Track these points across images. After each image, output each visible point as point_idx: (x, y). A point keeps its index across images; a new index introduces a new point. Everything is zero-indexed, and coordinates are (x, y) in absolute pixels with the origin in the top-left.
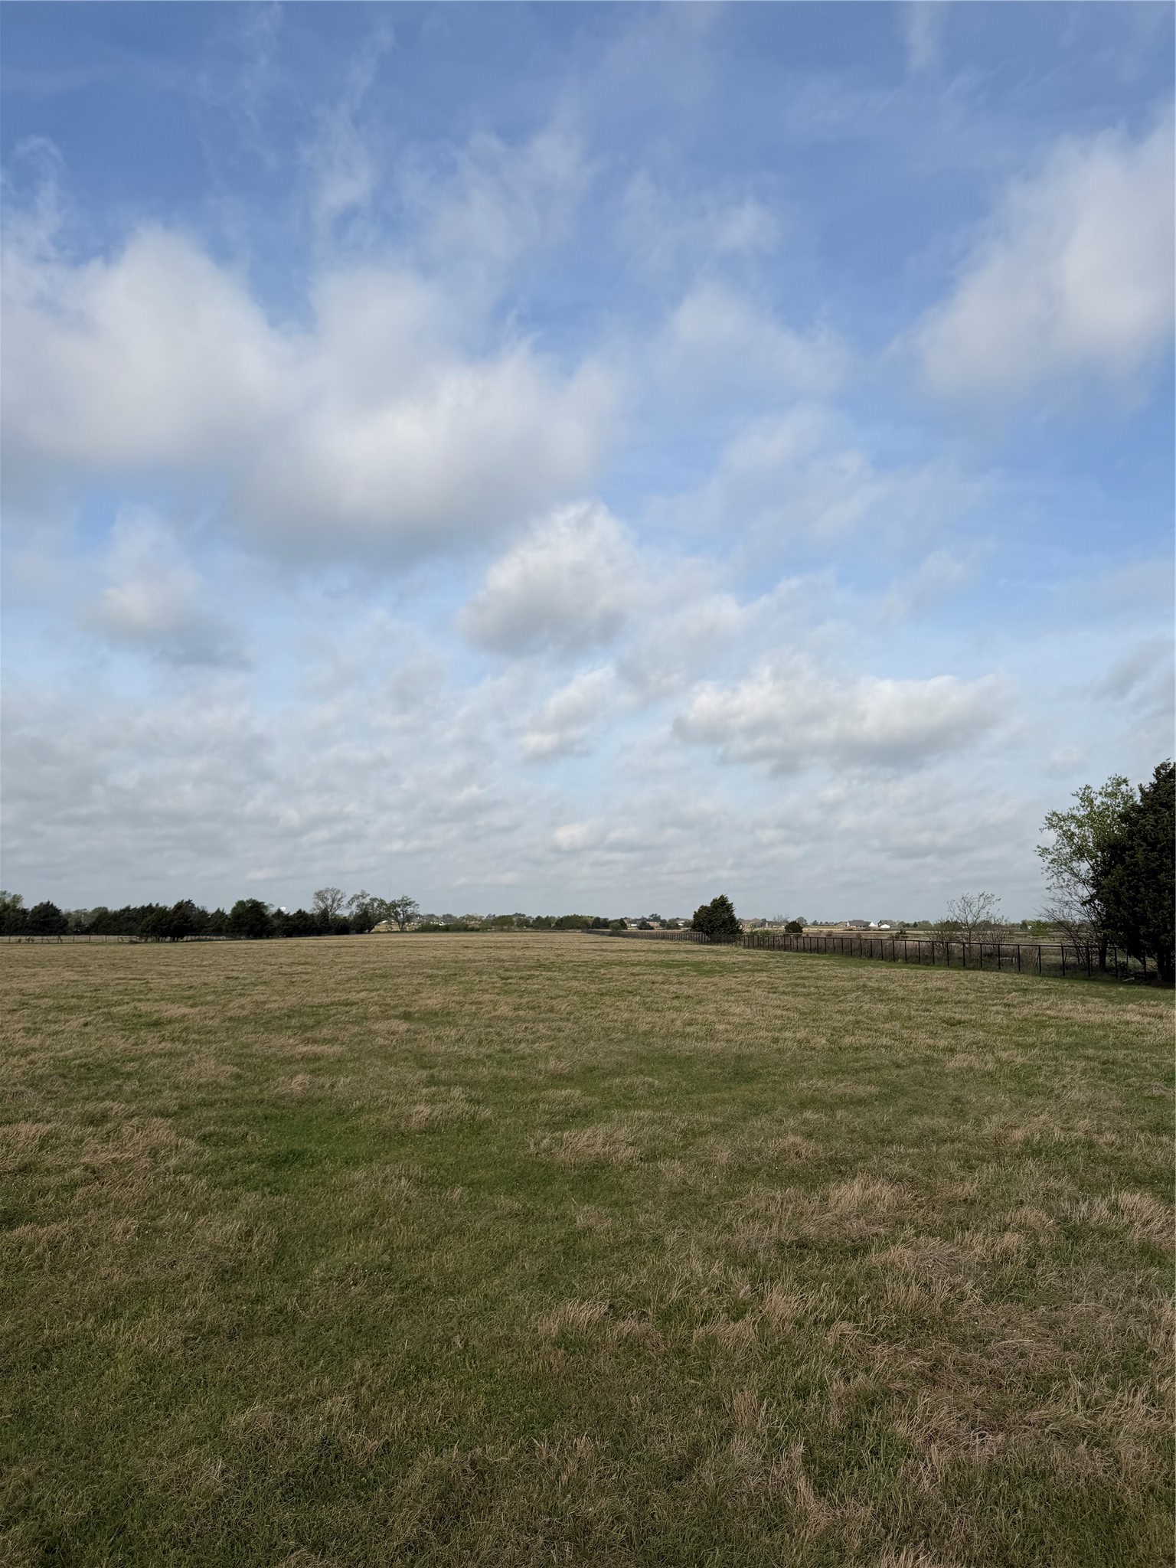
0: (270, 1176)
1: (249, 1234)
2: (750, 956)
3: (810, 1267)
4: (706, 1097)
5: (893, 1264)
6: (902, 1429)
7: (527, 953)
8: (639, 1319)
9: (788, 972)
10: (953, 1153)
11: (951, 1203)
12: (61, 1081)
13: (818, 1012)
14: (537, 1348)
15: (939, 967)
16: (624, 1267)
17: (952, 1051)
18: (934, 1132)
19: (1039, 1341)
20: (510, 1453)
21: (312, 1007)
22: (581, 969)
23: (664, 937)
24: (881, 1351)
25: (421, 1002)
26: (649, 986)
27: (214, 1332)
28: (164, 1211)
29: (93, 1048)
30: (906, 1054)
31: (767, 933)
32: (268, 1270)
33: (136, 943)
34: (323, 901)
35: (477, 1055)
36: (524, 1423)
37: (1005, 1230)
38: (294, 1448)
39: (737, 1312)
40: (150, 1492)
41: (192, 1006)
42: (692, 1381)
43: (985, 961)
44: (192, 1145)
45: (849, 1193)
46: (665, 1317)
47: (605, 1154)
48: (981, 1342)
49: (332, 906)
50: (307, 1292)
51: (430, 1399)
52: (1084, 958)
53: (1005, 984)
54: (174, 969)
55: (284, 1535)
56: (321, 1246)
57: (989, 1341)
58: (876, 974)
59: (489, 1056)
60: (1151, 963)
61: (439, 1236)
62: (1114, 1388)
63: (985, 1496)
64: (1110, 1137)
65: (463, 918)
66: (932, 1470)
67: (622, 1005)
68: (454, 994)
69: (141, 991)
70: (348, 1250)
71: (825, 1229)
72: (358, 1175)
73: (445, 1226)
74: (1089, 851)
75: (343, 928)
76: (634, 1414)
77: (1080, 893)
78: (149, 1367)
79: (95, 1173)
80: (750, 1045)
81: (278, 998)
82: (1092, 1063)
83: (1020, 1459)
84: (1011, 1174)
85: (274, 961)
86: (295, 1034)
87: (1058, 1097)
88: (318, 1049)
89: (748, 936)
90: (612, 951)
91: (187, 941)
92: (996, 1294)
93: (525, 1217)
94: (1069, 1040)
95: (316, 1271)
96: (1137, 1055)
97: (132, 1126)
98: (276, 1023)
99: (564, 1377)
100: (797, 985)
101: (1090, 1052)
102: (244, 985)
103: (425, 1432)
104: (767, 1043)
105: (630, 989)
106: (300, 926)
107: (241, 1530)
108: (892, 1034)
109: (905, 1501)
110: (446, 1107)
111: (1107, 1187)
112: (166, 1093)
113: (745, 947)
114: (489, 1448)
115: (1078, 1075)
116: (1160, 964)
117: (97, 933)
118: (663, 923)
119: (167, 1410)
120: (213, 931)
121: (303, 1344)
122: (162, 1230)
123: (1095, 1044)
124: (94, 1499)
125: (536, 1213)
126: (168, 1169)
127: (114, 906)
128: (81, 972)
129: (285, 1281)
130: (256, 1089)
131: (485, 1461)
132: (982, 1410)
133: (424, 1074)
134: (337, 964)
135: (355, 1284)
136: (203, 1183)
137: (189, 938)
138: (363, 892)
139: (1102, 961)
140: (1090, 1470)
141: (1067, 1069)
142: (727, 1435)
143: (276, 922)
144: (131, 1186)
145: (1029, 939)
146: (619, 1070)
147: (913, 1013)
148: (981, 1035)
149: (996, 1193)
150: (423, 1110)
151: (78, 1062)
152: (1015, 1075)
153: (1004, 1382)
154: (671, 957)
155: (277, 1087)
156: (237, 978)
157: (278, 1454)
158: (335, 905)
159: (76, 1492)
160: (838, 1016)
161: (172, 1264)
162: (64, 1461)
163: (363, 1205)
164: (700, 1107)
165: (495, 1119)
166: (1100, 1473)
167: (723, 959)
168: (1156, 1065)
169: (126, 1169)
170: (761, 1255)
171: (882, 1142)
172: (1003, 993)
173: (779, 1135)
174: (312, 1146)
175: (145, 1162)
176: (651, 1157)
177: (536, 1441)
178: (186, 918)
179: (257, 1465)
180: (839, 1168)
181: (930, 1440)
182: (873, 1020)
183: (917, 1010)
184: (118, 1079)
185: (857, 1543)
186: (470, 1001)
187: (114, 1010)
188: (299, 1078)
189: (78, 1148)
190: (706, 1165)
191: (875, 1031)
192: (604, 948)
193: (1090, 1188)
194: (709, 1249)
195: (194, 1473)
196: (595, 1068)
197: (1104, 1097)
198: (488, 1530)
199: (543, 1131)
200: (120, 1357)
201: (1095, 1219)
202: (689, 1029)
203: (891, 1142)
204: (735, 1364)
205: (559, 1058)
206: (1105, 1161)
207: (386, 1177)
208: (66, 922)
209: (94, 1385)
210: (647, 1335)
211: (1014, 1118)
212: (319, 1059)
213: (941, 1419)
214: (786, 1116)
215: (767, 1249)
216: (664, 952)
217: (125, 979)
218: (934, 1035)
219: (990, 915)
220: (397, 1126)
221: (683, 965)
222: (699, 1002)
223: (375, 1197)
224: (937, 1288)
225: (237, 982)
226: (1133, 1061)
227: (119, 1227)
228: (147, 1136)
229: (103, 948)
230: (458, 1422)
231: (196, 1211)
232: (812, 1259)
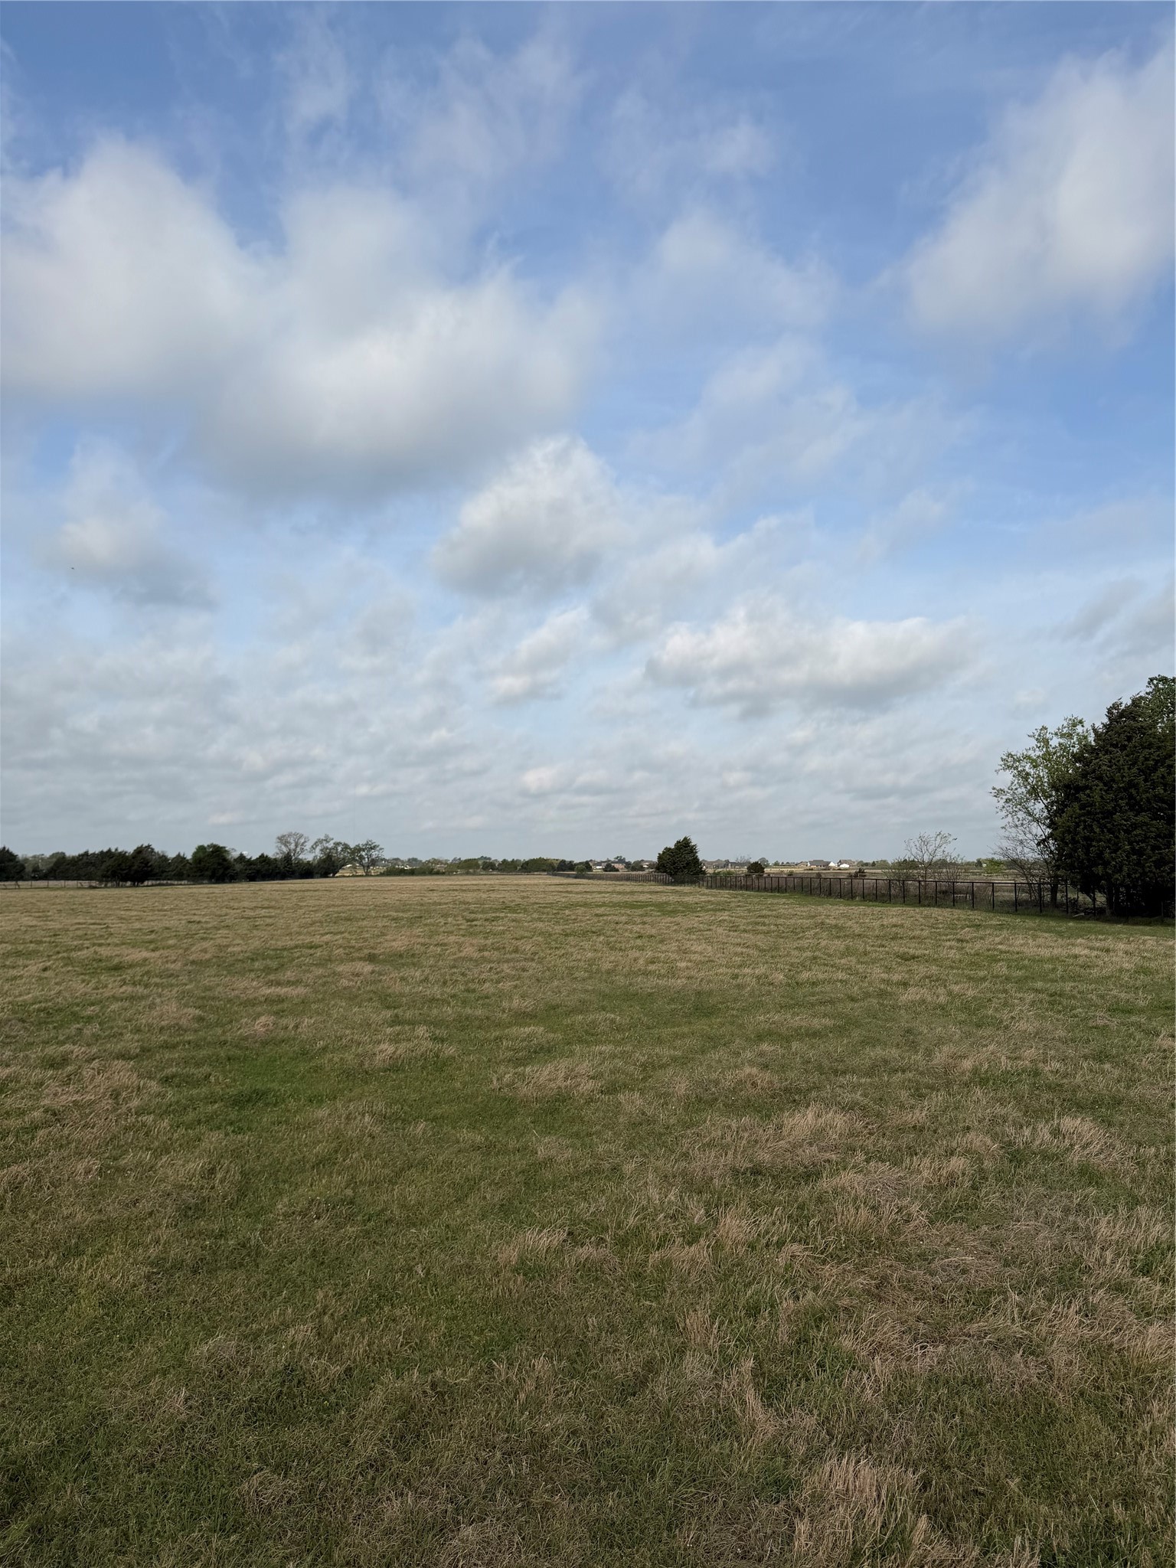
0: (233, 1115)
1: (212, 1171)
2: (713, 896)
3: (763, 1192)
4: (666, 1032)
5: (843, 1188)
6: (847, 1343)
7: (493, 895)
8: (598, 1245)
9: (749, 911)
10: (904, 1083)
11: (901, 1130)
12: (20, 1025)
13: (777, 949)
14: (497, 1274)
15: (895, 904)
16: (584, 1196)
17: (905, 984)
18: (886, 1062)
19: (981, 1258)
20: (469, 1374)
21: (277, 950)
22: (546, 910)
23: (628, 879)
24: (830, 1270)
25: (386, 945)
26: (613, 926)
27: (178, 1265)
28: (127, 1151)
29: (52, 992)
30: (860, 988)
31: (729, 873)
32: (231, 1206)
33: (95, 888)
34: (287, 846)
35: (442, 995)
36: (484, 1346)
37: (952, 1154)
38: (257, 1374)
39: (692, 1237)
40: (114, 1421)
41: (153, 950)
42: (648, 1303)
43: (940, 898)
44: (154, 1086)
45: (802, 1121)
46: (622, 1242)
47: (566, 1087)
48: (926, 1260)
49: (295, 850)
50: (270, 1225)
51: (392, 1325)
52: (1037, 894)
53: (958, 920)
54: (135, 913)
55: (247, 1458)
56: (284, 1182)
57: (934, 1259)
58: (834, 911)
59: (453, 996)
60: (1101, 899)
61: (402, 1170)
62: (1050, 1300)
63: (925, 1404)
64: (1056, 1065)
65: (429, 861)
66: (875, 1380)
67: (586, 945)
68: (419, 936)
69: (101, 936)
70: (311, 1185)
71: (778, 1156)
72: (322, 1113)
73: (408, 1160)
74: (1043, 791)
75: (307, 872)
76: (590, 1335)
77: (1034, 831)
78: (112, 1302)
79: (55, 1116)
80: (709, 981)
81: (241, 942)
82: (1040, 995)
83: (959, 1368)
84: (960, 1101)
85: (236, 905)
86: (258, 977)
87: (1006, 1027)
88: (282, 991)
89: (711, 877)
90: (577, 893)
91: (147, 886)
92: (942, 1214)
93: (488, 1149)
94: (1019, 973)
95: (280, 1206)
96: (1083, 987)
97: (93, 1069)
98: (239, 966)
99: (524, 1302)
100: (757, 923)
101: (1039, 985)
102: (207, 929)
103: (387, 1356)
104: (727, 979)
105: (594, 929)
106: (263, 870)
107: (205, 1454)
108: (848, 969)
109: (848, 1410)
110: (410, 1045)
111: (1050, 1112)
112: (128, 1036)
113: (707, 888)
114: (449, 1370)
115: (1027, 1006)
116: (1109, 900)
117: (56, 878)
118: (628, 865)
119: (130, 1343)
120: (174, 875)
121: (266, 1276)
122: (124, 1170)
123: (1044, 977)
124: (58, 1429)
125: (499, 1146)
126: (130, 1110)
127: (72, 851)
128: (39, 917)
129: (249, 1216)
130: (219, 1031)
131: (445, 1383)
132: (925, 1323)
133: (388, 1014)
134: (301, 907)
135: (318, 1218)
136: (166, 1123)
137: (150, 883)
138: (327, 836)
139: (1054, 897)
140: (1025, 1377)
141: (1016, 1001)
142: (681, 1352)
143: (238, 867)
144: (92, 1128)
145: (984, 877)
146: (582, 1008)
147: (868, 948)
148: (934, 969)
149: (944, 1120)
150: (388, 1048)
151: (37, 1006)
152: (966, 1007)
153: (946, 1297)
154: (636, 898)
155: (240, 1028)
156: (199, 922)
157: (242, 1381)
158: (298, 849)
159: (40, 1423)
160: (796, 953)
161: (135, 1202)
162: (28, 1393)
163: (327, 1142)
164: (660, 1041)
165: (459, 1056)
166: (1035, 1379)
167: (686, 899)
168: (1102, 997)
169: (87, 1111)
170: (716, 1181)
171: (836, 1072)
172: (956, 929)
173: (736, 1067)
174: (275, 1086)
175: (107, 1103)
176: (612, 1089)
177: (495, 1363)
178: (146, 862)
179: (221, 1392)
180: (793, 1097)
181: (872, 1354)
182: (830, 956)
183: (873, 946)
184: (78, 1023)
185: (803, 1449)
186: (436, 943)
187: (73, 954)
188: (263, 1019)
189: (38, 1091)
190: (665, 1097)
191: (832, 966)
192: (569, 890)
193: (1034, 1113)
194: (666, 1177)
195: (157, 1401)
196: (558, 1006)
197: (1050, 1028)
198: (447, 1447)
199: (507, 1067)
200: (83, 1292)
201: (1037, 1143)
202: (651, 967)
203: (844, 1073)
204: (690, 1285)
205: (523, 997)
206: (1049, 1088)
207: (350, 1114)
208: (23, 867)
209: (57, 1320)
210: (605, 1261)
211: (964, 1048)
212: (283, 1000)
213: (885, 1333)
214: (744, 1049)
215: (722, 1176)
216: (628, 893)
217: (84, 923)
218: (888, 969)
219: (946, 853)
220: (362, 1064)
221: (647, 906)
222: (662, 941)
223: (338, 1134)
224: (885, 1210)
225: (199, 926)
226: (1079, 992)
227: (81, 1167)
228: (108, 1078)
229: (62, 893)
230: (419, 1347)
231: (159, 1150)
232: (766, 1185)
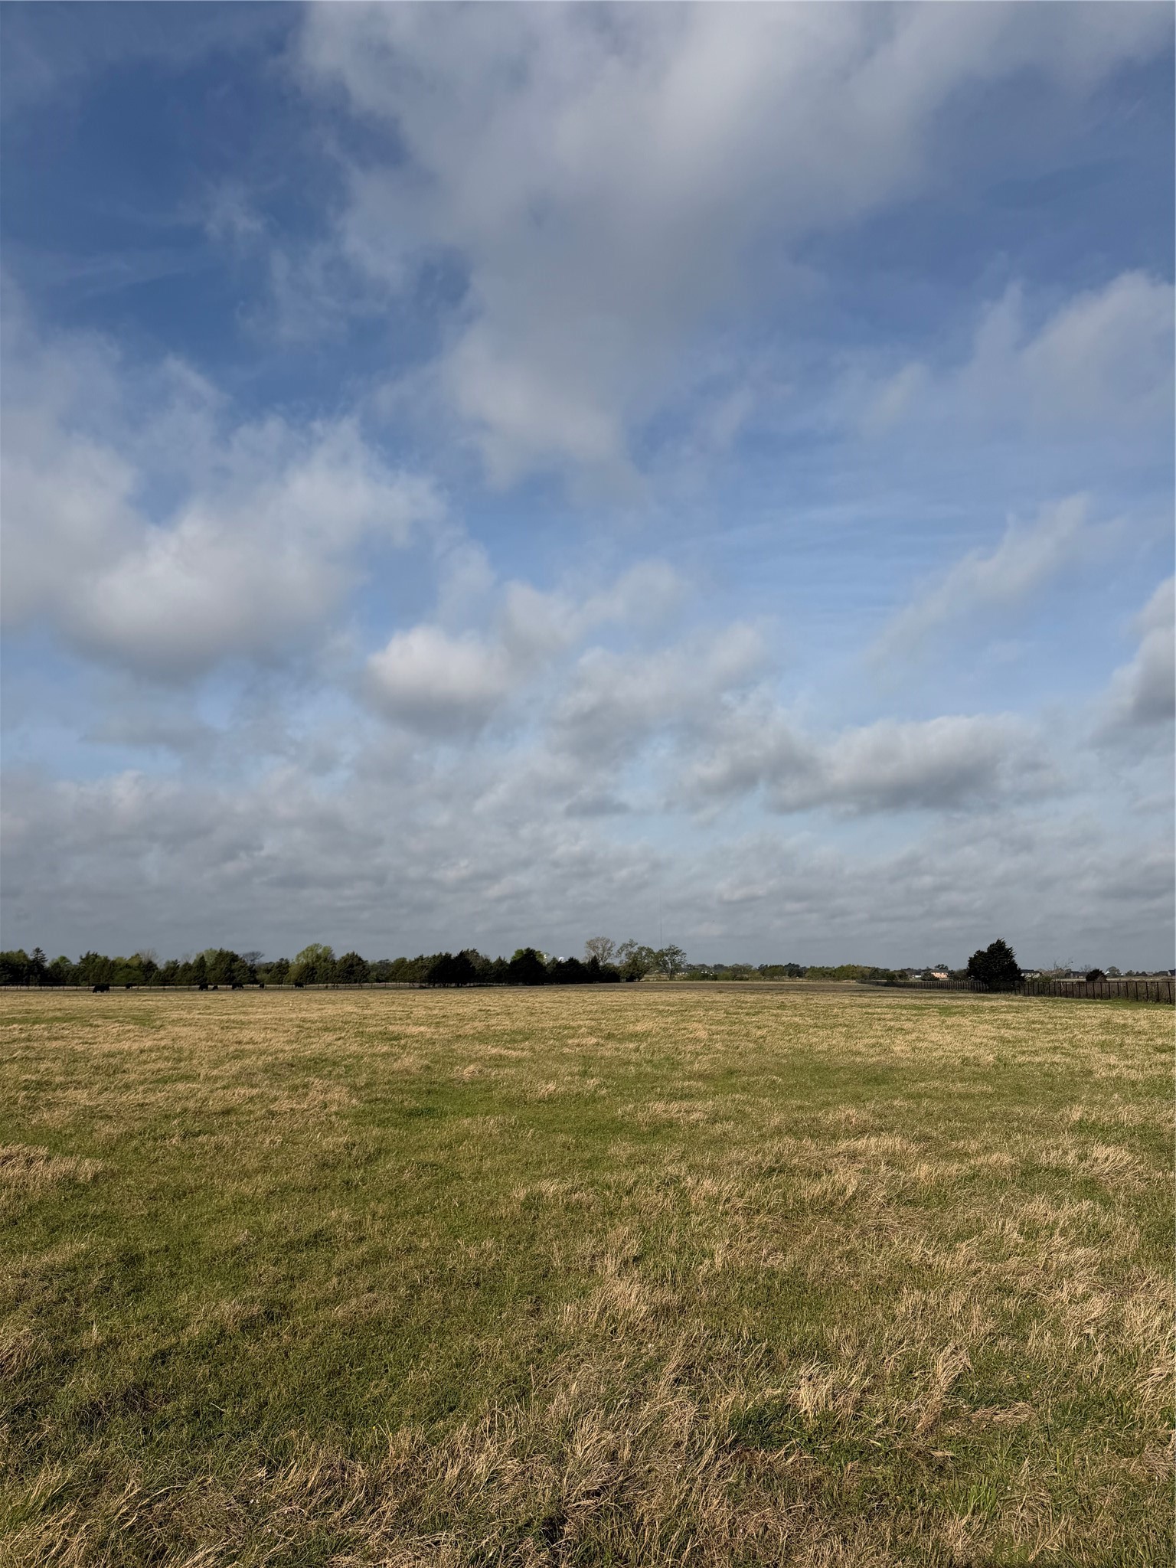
34: (594, 950)
49: (603, 955)
65: (731, 967)
75: (613, 976)
91: (470, 987)
106: (574, 973)
120: (497, 978)
137: (472, 985)
138: (631, 941)
143: (549, 970)
158: (605, 954)
